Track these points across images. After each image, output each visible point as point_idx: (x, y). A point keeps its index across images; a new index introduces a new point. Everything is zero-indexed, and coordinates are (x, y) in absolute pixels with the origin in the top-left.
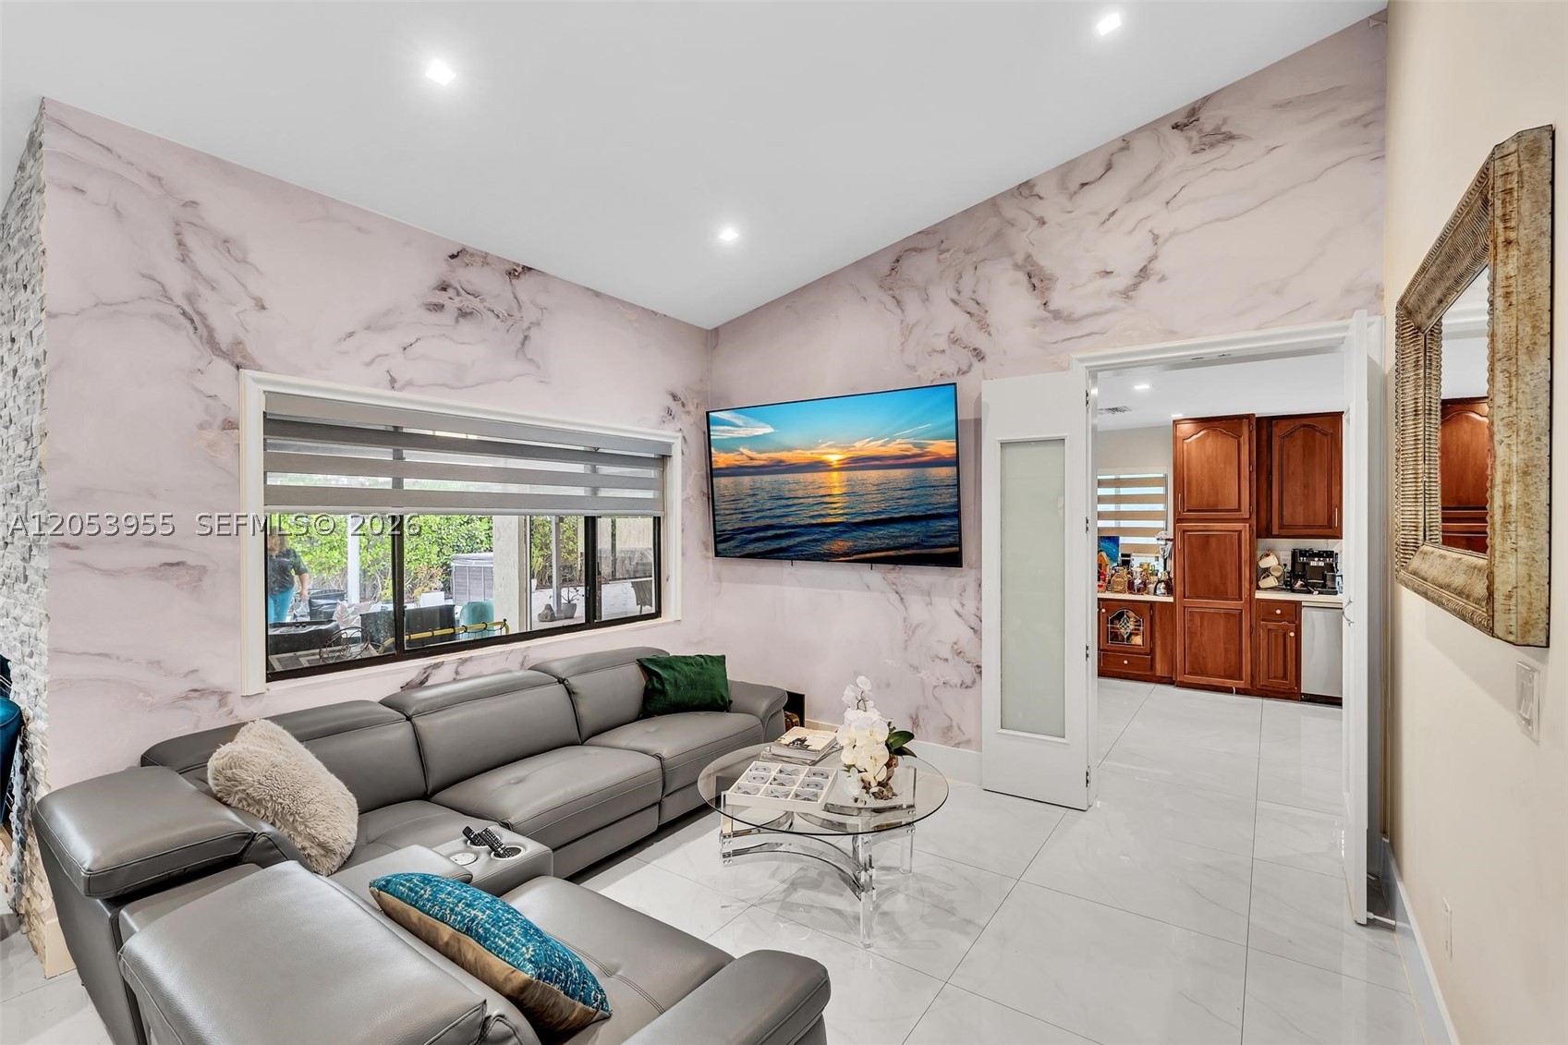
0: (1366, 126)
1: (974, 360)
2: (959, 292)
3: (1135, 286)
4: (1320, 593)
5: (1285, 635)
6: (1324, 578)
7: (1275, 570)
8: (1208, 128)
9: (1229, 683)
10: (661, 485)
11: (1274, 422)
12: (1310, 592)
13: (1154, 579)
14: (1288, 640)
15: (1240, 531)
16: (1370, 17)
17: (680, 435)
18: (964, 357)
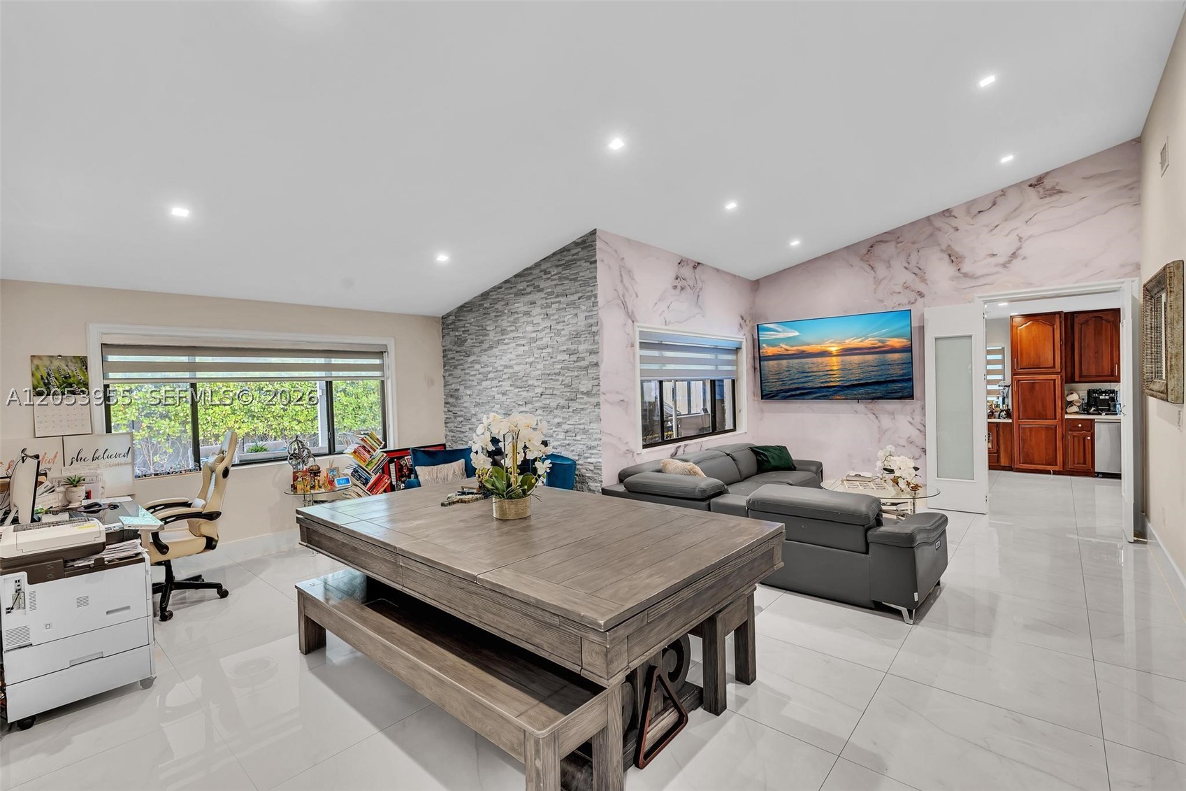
0: (1131, 189)
1: (918, 297)
2: (909, 263)
3: (1010, 262)
4: (1106, 414)
5: (1084, 439)
6: (1109, 405)
7: (1077, 402)
8: (1048, 187)
9: (1048, 468)
10: (735, 363)
11: (1075, 315)
12: (1101, 414)
13: (998, 409)
14: (1086, 442)
15: (1055, 380)
16: (1133, 140)
17: (744, 337)
18: (912, 296)
